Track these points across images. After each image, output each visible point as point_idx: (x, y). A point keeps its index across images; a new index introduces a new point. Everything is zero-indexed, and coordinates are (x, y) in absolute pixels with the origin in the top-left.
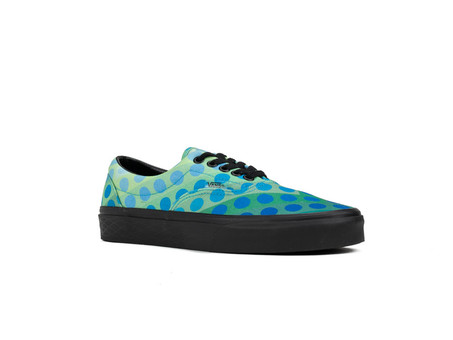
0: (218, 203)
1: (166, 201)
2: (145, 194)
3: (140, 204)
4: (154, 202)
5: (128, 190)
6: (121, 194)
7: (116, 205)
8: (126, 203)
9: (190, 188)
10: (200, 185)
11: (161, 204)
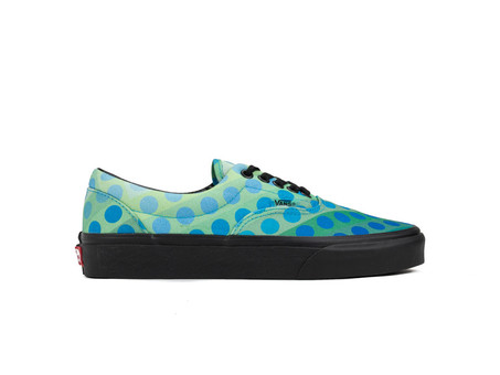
0: (297, 224)
2: (185, 215)
3: (177, 228)
4: (202, 224)
5: (157, 212)
6: (143, 217)
7: (137, 230)
8: (154, 228)
9: (253, 207)
10: (264, 203)
11: (213, 227)
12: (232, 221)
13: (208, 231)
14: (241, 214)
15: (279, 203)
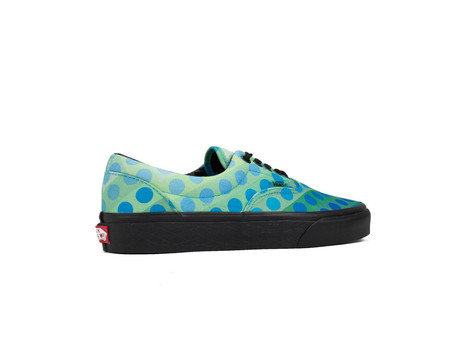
0: (292, 201)
1: (234, 202)
2: (206, 195)
3: (200, 207)
4: (220, 203)
5: (184, 193)
6: (172, 197)
7: (168, 209)
8: (182, 207)
9: (257, 188)
10: (265, 185)
11: (229, 206)
12: (244, 200)
13: (226, 209)
14: (250, 194)
15: (276, 184)
